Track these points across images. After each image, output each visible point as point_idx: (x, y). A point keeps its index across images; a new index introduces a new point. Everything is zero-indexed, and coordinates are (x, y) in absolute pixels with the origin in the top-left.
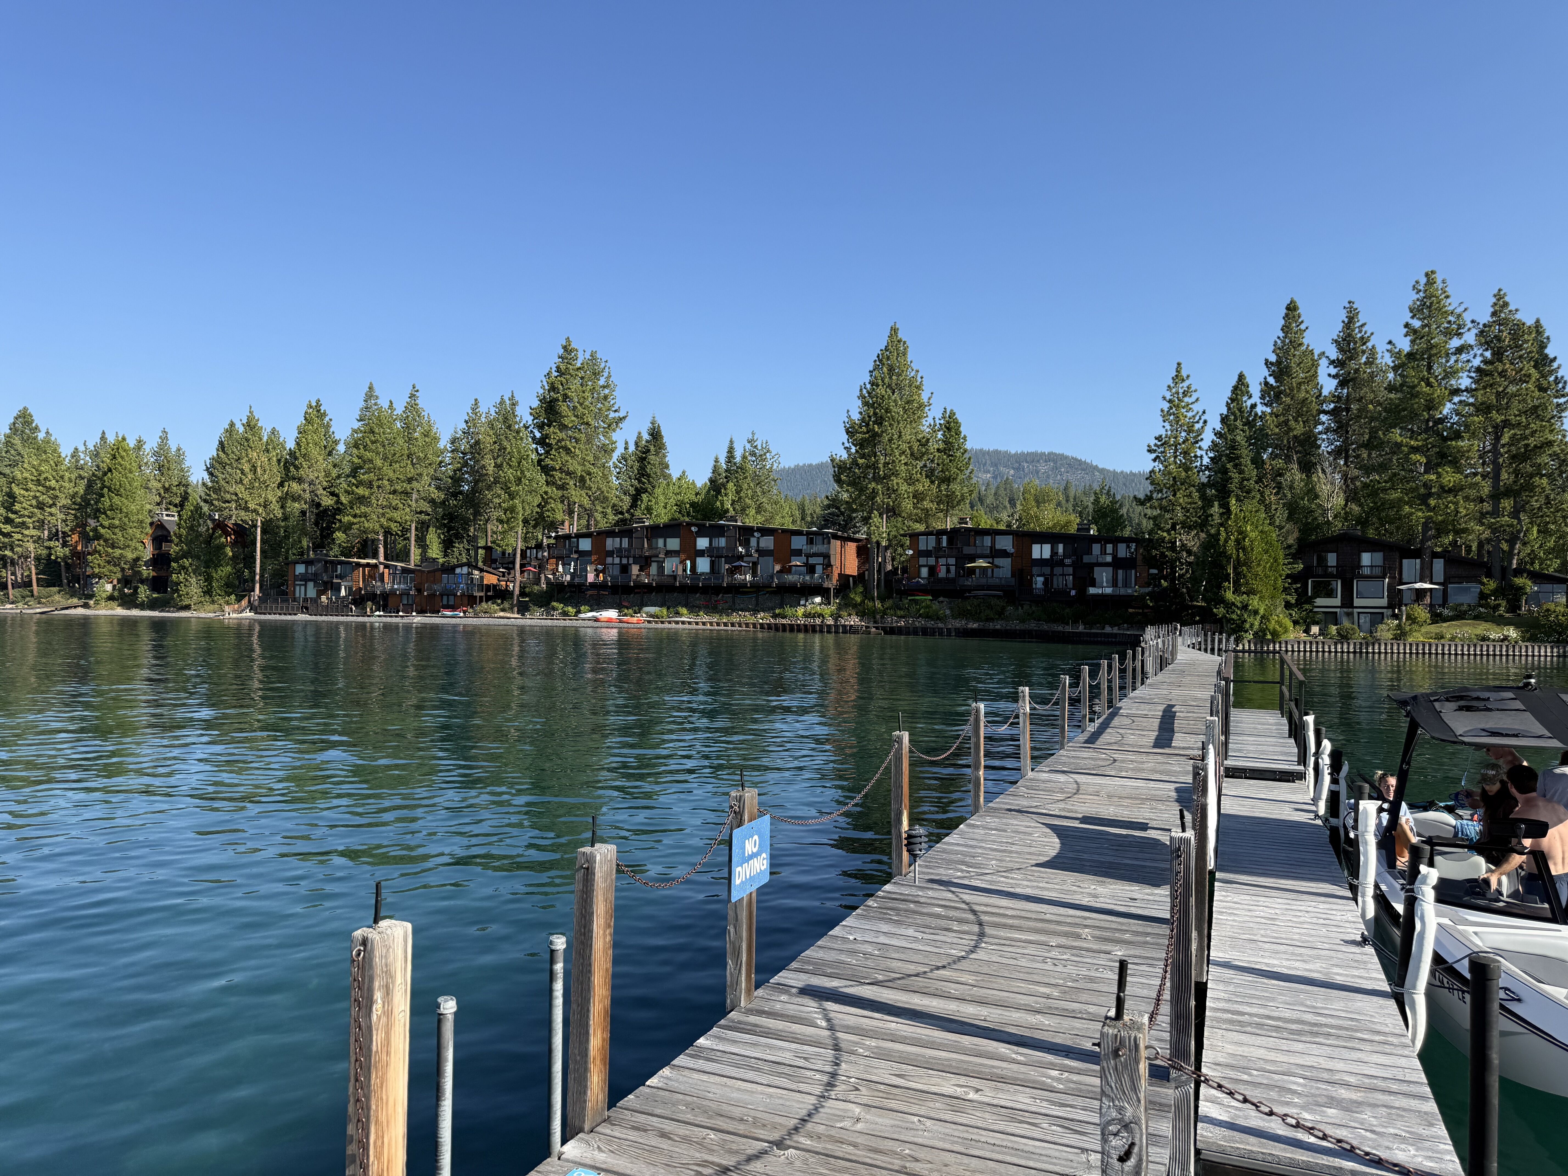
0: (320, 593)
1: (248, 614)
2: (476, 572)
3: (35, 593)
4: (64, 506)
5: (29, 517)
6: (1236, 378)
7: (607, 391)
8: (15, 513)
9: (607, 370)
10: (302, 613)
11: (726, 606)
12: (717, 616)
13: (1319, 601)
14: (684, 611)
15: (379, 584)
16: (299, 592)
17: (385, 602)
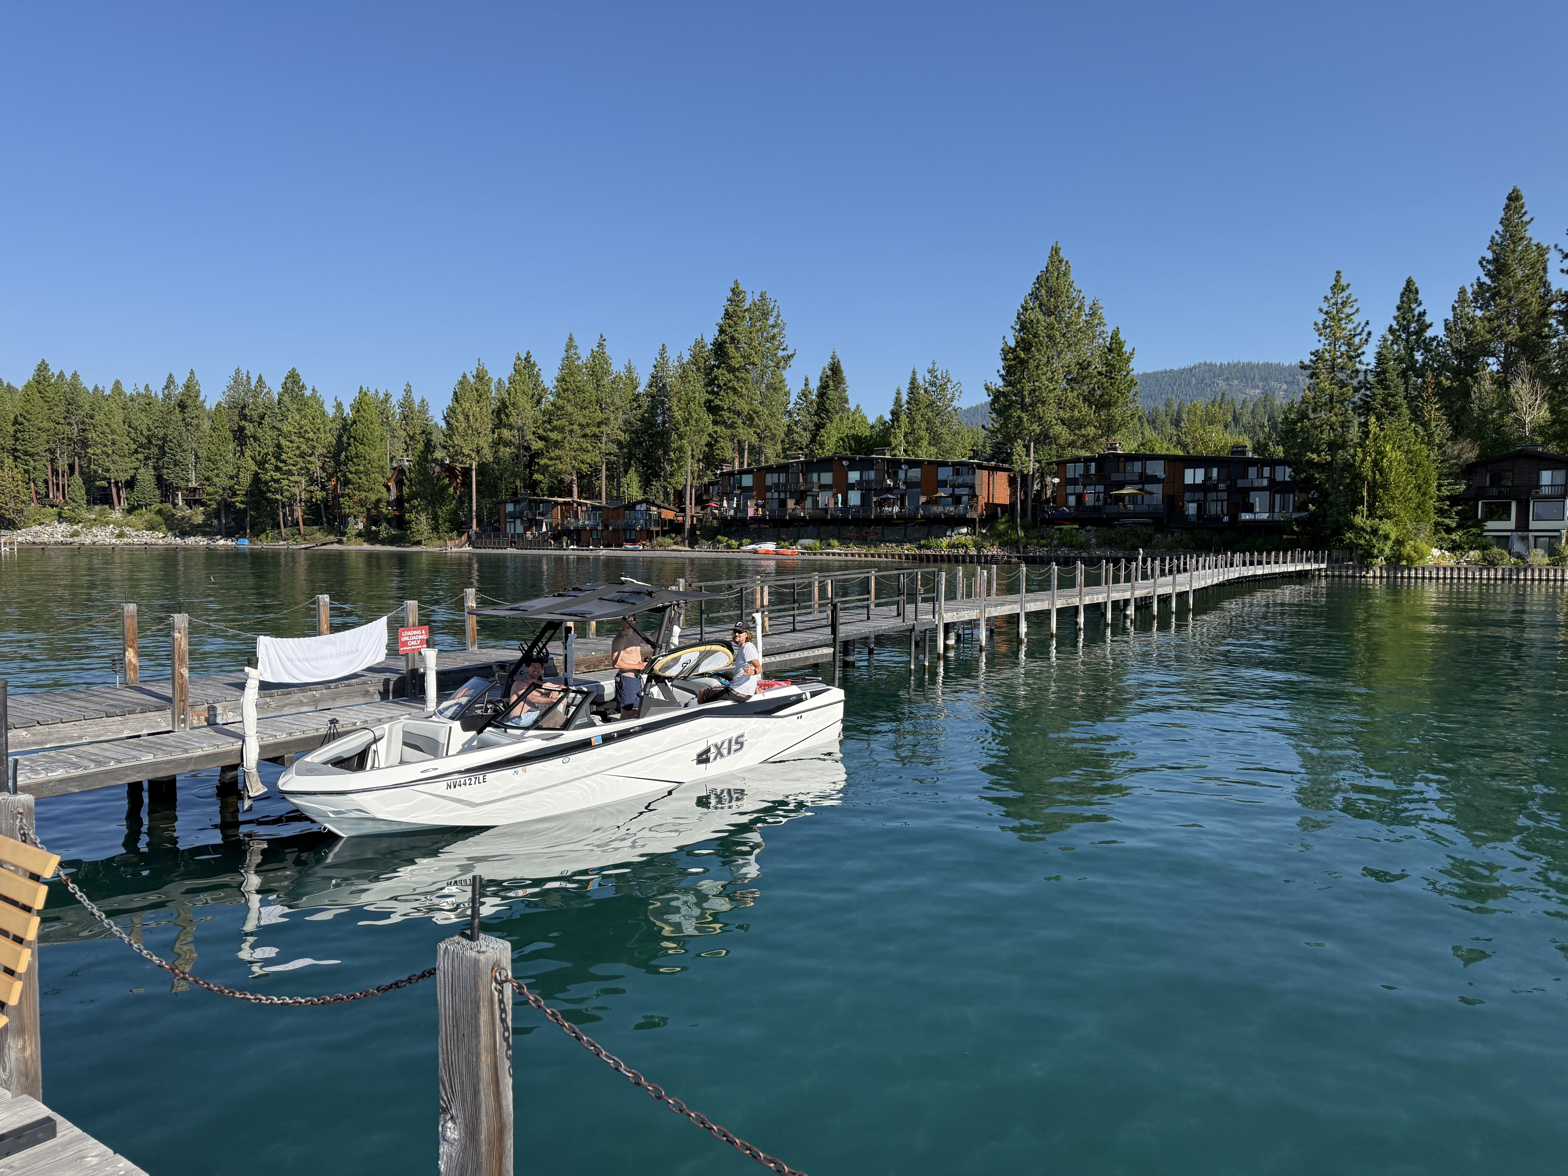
0: (527, 529)
1: (468, 549)
2: (655, 509)
3: (302, 532)
4: (321, 455)
5: (293, 465)
6: (1404, 284)
7: (776, 330)
8: (284, 462)
9: (776, 309)
10: (511, 547)
11: (875, 537)
12: (866, 547)
13: (1490, 525)
14: (835, 543)
15: (573, 520)
16: (510, 529)
17: (578, 536)
